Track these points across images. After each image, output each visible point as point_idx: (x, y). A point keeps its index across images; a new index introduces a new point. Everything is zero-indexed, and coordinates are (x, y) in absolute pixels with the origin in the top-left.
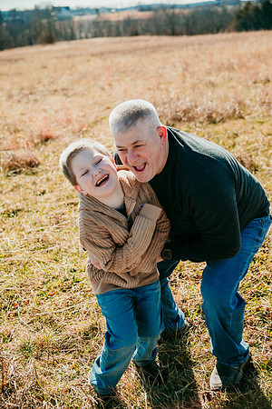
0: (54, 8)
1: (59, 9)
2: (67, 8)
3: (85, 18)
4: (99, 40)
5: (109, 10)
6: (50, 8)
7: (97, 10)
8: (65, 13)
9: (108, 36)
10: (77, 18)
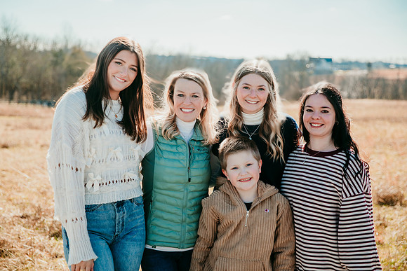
0: (311, 60)
1: (317, 61)
2: (329, 60)
3: (351, 73)
4: (367, 102)
5: (387, 65)
6: (307, 59)
7: (369, 65)
8: (325, 66)
9: (381, 98)
10: (339, 73)
